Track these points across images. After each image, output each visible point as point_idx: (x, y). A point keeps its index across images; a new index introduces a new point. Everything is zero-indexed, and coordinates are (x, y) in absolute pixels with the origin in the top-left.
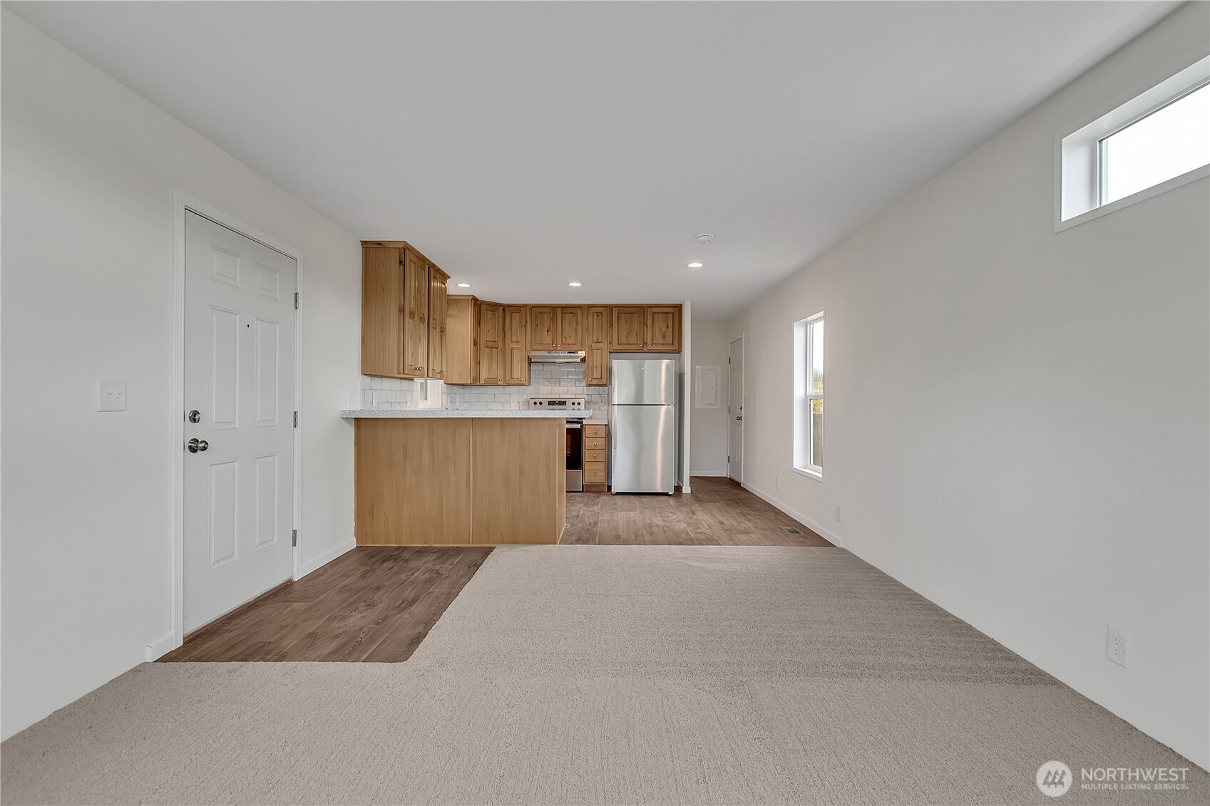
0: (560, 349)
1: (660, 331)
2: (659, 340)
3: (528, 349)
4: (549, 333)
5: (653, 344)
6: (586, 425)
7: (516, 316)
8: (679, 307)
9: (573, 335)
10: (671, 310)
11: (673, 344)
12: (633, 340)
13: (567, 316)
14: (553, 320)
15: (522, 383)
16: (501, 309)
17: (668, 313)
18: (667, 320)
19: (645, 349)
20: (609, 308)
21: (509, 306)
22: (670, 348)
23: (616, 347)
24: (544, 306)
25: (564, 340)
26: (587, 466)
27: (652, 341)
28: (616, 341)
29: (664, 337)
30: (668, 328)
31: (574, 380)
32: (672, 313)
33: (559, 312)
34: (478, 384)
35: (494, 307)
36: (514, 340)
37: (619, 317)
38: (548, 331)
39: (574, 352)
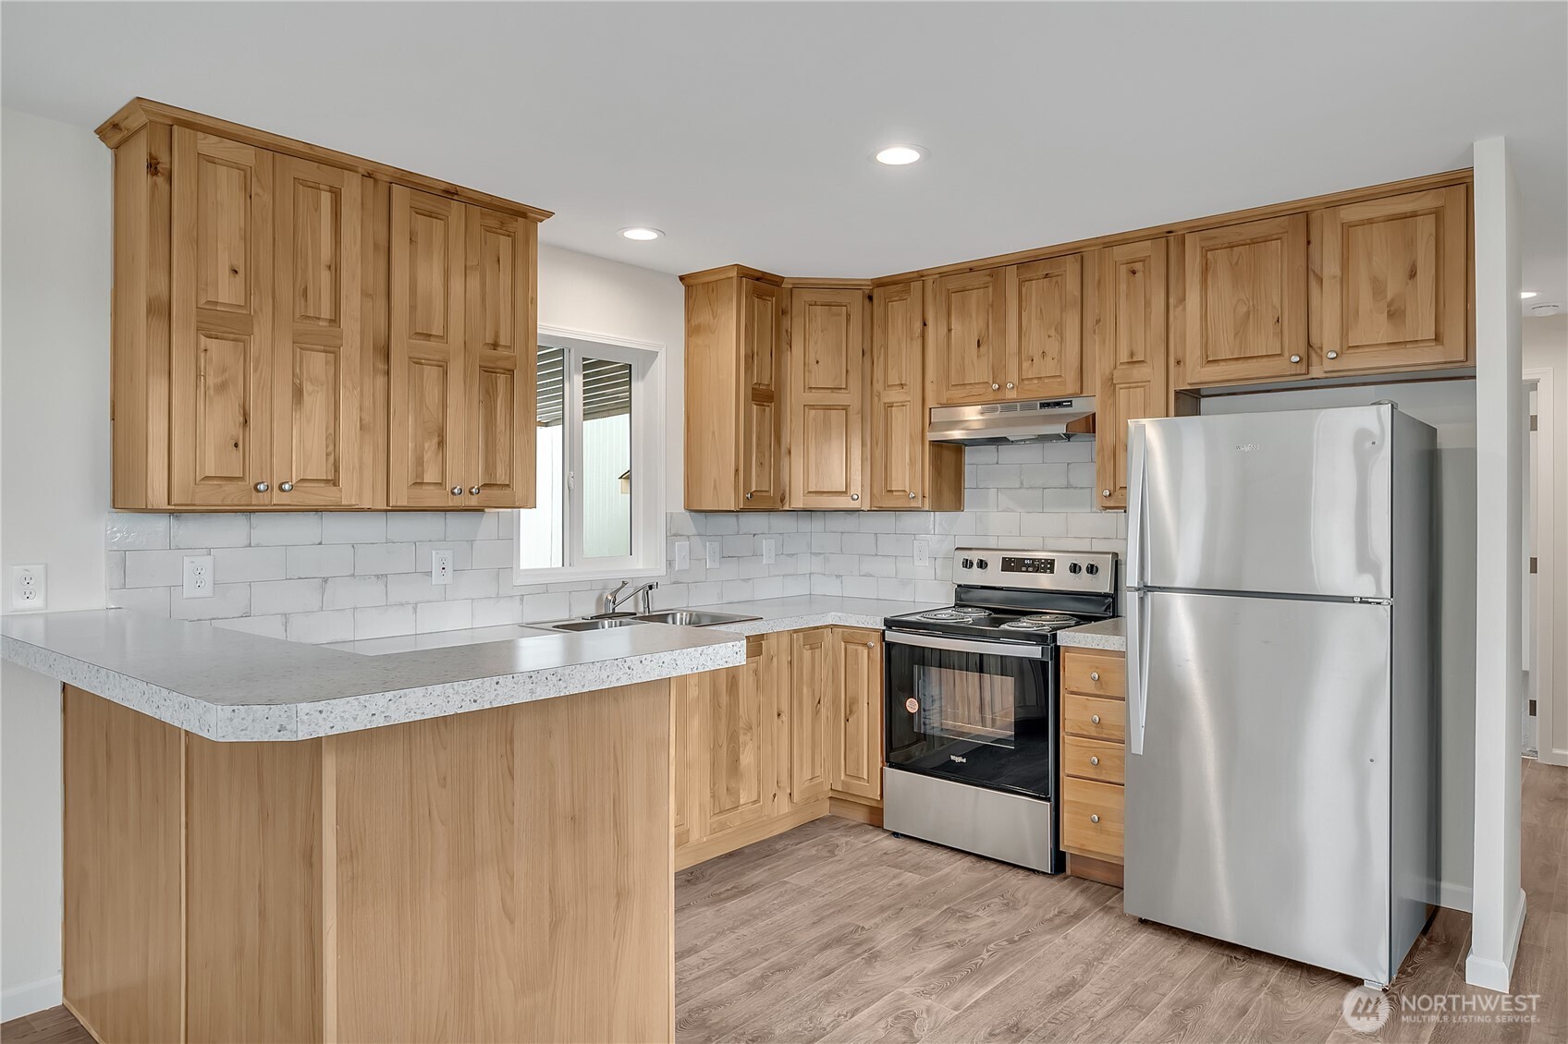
1: (1378, 288)
2: (1374, 327)
3: (930, 404)
4: (983, 349)
5: (1346, 348)
6: (1068, 649)
7: (897, 308)
8: (1460, 183)
9: (1052, 347)
10: (1426, 201)
11: (1438, 338)
12: (1262, 342)
13: (1035, 289)
14: (996, 310)
15: (913, 504)
16: (859, 295)
17: (1414, 215)
18: (1410, 244)
19: (1316, 372)
20: (1169, 238)
21: (881, 283)
22: (1428, 357)
23: (1196, 374)
24: (971, 269)
25: (1026, 365)
26: (1067, 794)
27: (1344, 332)
28: (1198, 353)
29: (1395, 314)
30: (1413, 275)
33: (1011, 276)
34: (787, 508)
35: (831, 292)
36: (893, 379)
37: (1205, 269)
38: (979, 346)
39: (1059, 404)
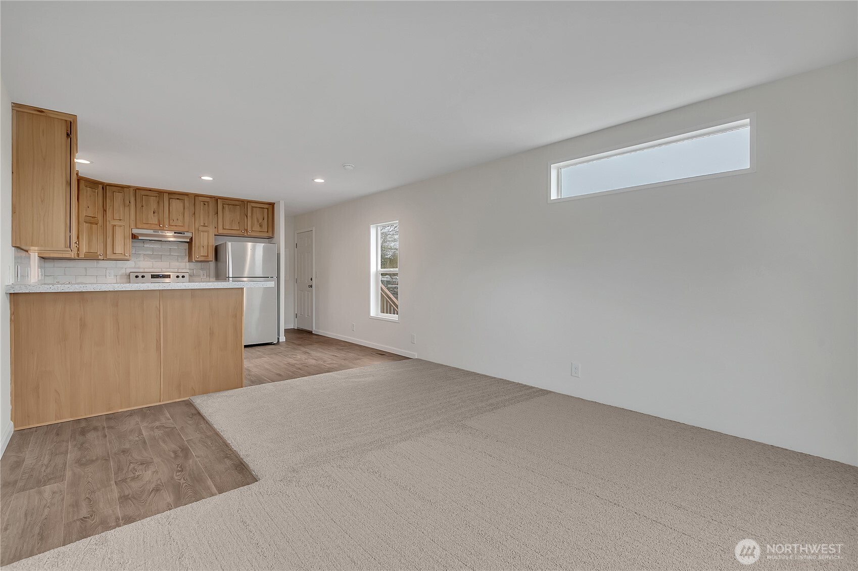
0: (167, 229)
1: (258, 221)
2: (257, 228)
3: (132, 227)
4: (156, 214)
5: (252, 231)
7: (118, 197)
8: (272, 205)
9: (181, 218)
10: (266, 206)
11: (267, 232)
12: (236, 227)
13: (174, 201)
14: (160, 203)
15: (124, 258)
16: (101, 186)
17: (263, 208)
18: (263, 214)
19: (246, 235)
20: (214, 199)
21: (110, 185)
22: (266, 235)
23: (221, 231)
24: (149, 190)
25: (171, 221)
27: (252, 228)
28: (221, 226)
29: (261, 226)
30: (264, 219)
31: (176, 257)
32: (268, 209)
33: (166, 197)
34: (78, 258)
36: (116, 217)
37: (223, 207)
38: (154, 213)
39: (181, 233)
